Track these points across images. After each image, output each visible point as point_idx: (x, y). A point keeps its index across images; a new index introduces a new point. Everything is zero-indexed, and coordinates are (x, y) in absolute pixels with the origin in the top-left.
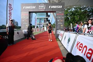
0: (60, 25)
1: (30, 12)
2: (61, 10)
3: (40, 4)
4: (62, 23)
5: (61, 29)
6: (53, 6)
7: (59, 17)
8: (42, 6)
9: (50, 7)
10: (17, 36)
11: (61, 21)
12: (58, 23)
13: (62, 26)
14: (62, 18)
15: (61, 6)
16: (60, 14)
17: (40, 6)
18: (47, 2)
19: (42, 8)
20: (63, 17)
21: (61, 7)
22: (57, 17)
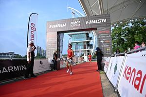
0: (105, 48)
1: (58, 33)
2: (105, 25)
4: (108, 46)
5: (106, 55)
6: (93, 21)
7: (102, 37)
8: (76, 22)
10: (40, 66)
11: (106, 41)
12: (102, 46)
13: (109, 49)
14: (108, 38)
15: (105, 20)
16: (104, 32)
17: (72, 23)
19: (76, 25)
20: (109, 36)
22: (99, 37)
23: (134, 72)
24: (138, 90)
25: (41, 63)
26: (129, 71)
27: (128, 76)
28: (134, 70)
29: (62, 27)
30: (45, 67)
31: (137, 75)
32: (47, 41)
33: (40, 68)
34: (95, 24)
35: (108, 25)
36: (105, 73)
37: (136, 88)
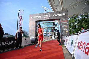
0: (65, 31)
1: (36, 21)
2: (65, 17)
3: (45, 14)
4: (67, 29)
5: (66, 35)
6: (57, 14)
7: (63, 24)
8: (47, 15)
9: (54, 15)
11: (65, 27)
12: (63, 30)
13: (67, 32)
17: (45, 15)
18: (51, 12)
19: (47, 17)
20: (67, 24)
21: (65, 15)
22: (61, 24)
23: (84, 44)
24: (88, 55)
25: (25, 39)
26: (81, 44)
27: (81, 47)
28: (85, 43)
29: (39, 18)
30: (28, 42)
31: (87, 46)
32: (30, 26)
33: (25, 43)
34: (59, 16)
35: (66, 17)
36: (65, 46)
37: (86, 54)
